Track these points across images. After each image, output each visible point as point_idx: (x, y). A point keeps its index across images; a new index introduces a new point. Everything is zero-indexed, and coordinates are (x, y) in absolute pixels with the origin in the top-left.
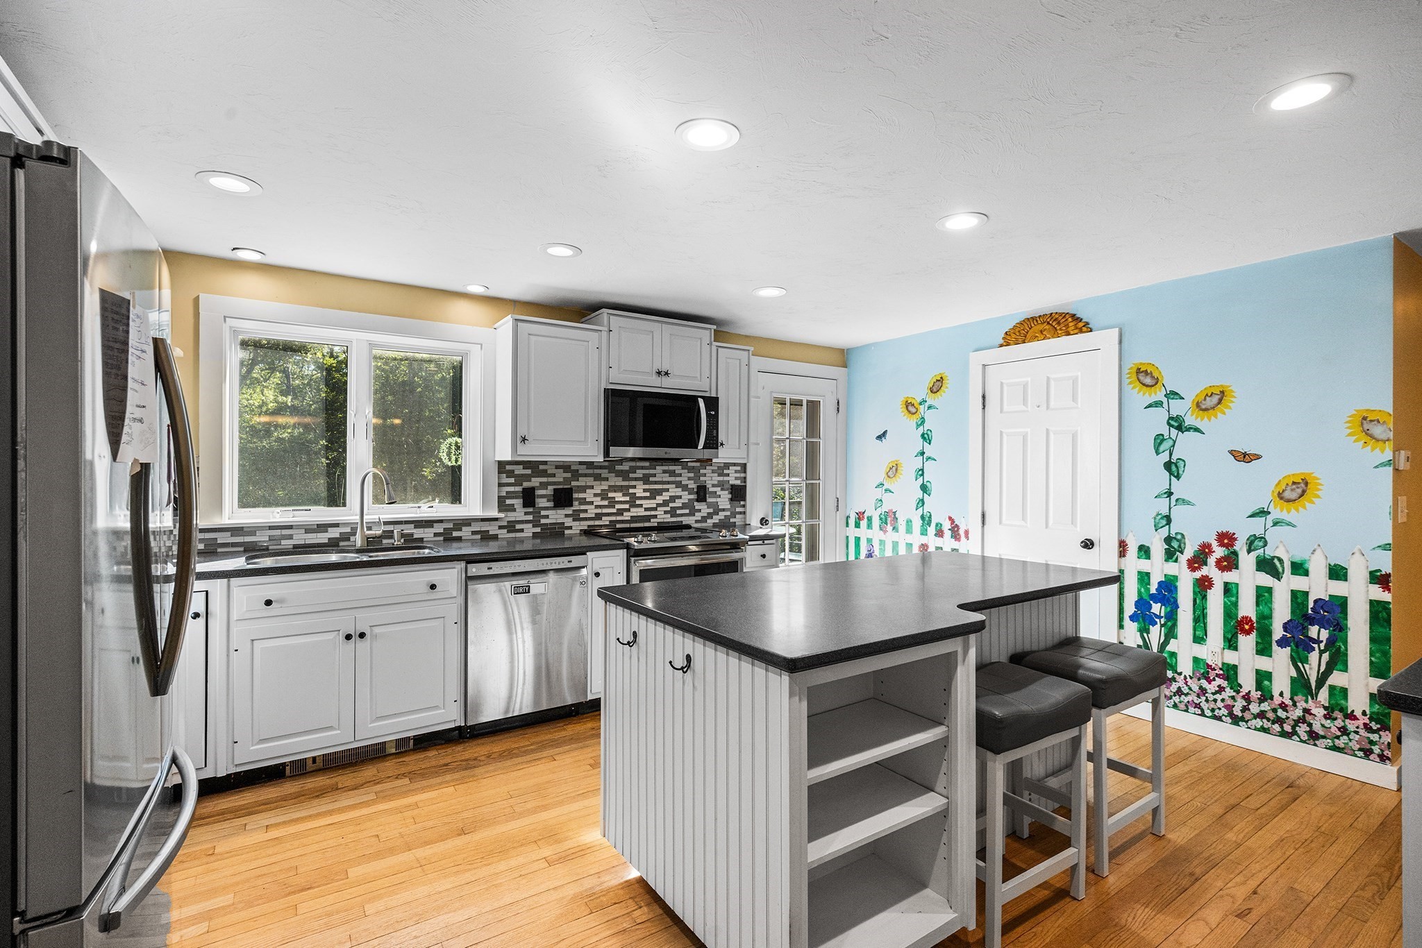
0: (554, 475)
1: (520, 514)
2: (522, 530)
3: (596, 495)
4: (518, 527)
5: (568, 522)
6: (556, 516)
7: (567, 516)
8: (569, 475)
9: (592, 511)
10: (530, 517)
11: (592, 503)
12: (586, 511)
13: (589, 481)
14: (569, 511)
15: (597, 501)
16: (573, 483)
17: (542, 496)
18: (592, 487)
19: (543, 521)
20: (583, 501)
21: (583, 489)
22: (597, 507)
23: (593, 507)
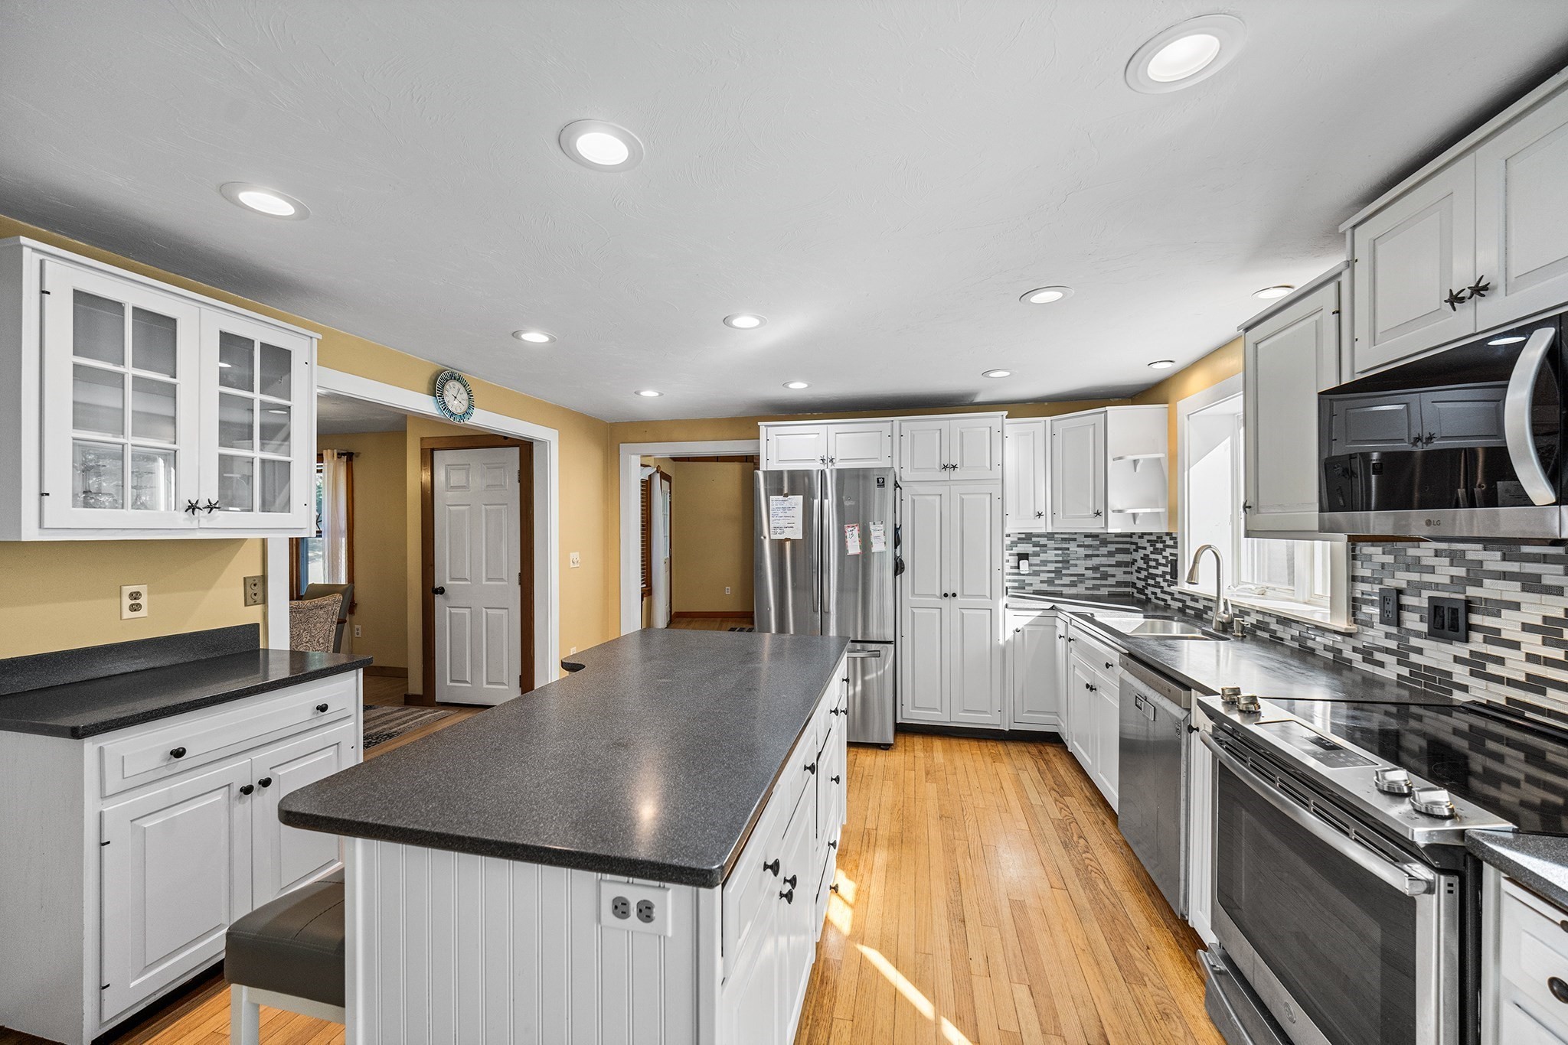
0: (1432, 570)
1: (1377, 635)
2: (1381, 664)
3: (1527, 628)
4: (1378, 656)
5: (1461, 674)
6: (1438, 655)
7: (1457, 660)
8: (1461, 572)
9: (1516, 667)
10: (1392, 644)
11: (1515, 645)
12: (1500, 661)
13: (1511, 591)
14: (1463, 650)
15: (1533, 643)
16: (1472, 592)
17: (1413, 609)
18: (1516, 606)
19: (1414, 658)
20: (1493, 636)
21: (1496, 607)
22: (1531, 658)
23: (1520, 655)
